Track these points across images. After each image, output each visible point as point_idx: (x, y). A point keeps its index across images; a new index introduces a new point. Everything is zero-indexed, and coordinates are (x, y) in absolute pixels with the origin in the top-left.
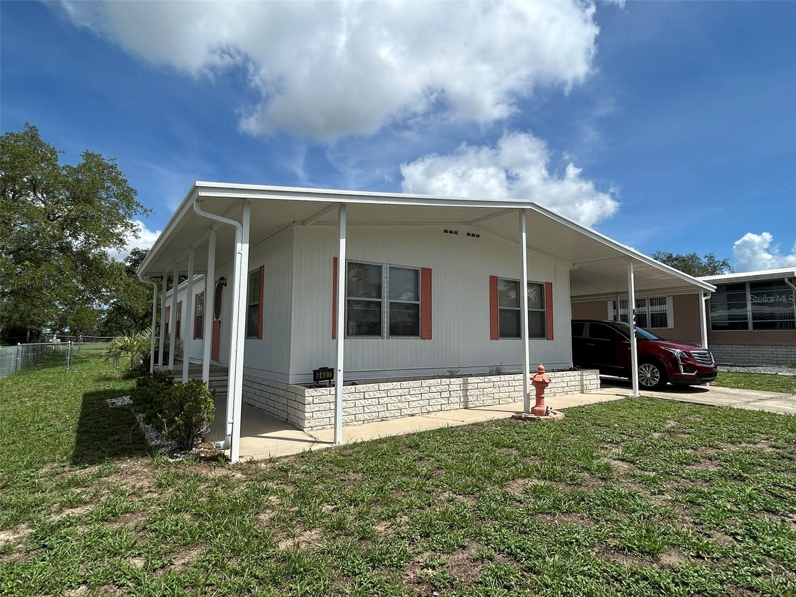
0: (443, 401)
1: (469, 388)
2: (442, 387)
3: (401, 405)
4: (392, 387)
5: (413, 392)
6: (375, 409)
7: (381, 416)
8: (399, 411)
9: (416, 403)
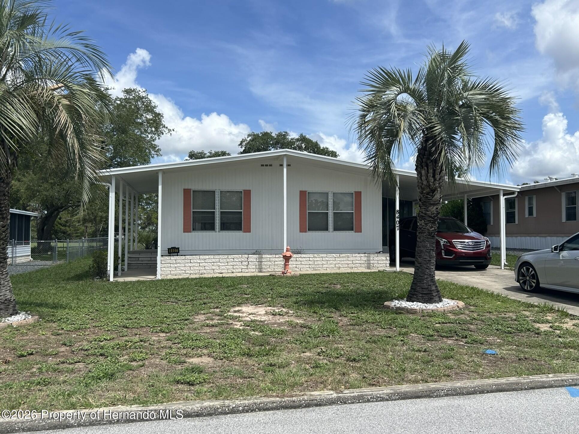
0: (243, 267)
1: (263, 260)
2: (243, 259)
3: (213, 267)
4: (208, 258)
5: (222, 261)
6: (197, 268)
7: (201, 272)
8: (212, 270)
9: (224, 267)
